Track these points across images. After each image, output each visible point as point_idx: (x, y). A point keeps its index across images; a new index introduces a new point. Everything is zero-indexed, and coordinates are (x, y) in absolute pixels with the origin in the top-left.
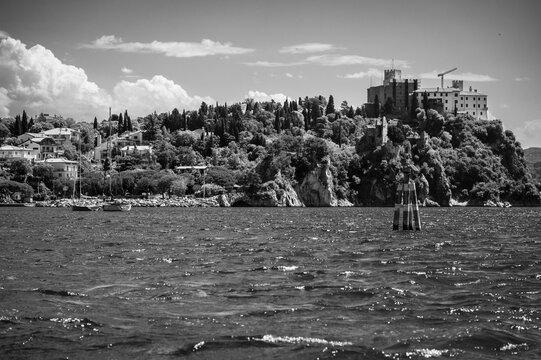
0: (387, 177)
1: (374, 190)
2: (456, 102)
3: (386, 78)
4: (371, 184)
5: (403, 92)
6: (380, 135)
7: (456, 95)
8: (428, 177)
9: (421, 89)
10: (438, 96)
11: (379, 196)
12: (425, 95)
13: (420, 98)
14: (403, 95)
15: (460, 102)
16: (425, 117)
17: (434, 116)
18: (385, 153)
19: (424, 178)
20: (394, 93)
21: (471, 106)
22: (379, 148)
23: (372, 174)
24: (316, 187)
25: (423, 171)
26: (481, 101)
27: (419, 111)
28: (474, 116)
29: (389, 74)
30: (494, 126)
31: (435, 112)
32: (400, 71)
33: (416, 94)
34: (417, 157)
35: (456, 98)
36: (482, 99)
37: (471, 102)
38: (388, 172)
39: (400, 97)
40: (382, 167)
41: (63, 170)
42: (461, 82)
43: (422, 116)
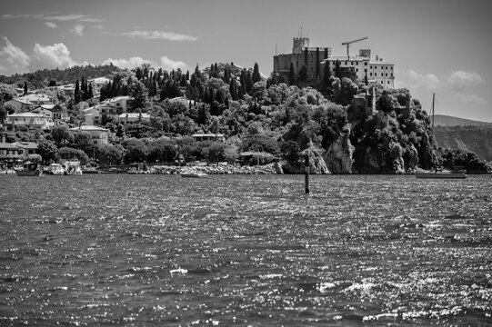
0: (381, 145)
1: (368, 158)
2: (366, 70)
3: (295, 47)
4: (365, 152)
5: (315, 60)
6: (370, 105)
7: (366, 64)
8: (416, 146)
9: (332, 57)
10: (349, 65)
11: (372, 163)
12: (337, 63)
13: (332, 66)
14: (314, 63)
15: (369, 71)
16: (340, 86)
17: (348, 84)
18: (377, 122)
19: (413, 147)
20: (306, 61)
21: (379, 75)
22: (370, 117)
23: (366, 143)
24: (339, 155)
25: (411, 140)
26: (388, 70)
27: (333, 80)
28: (383, 85)
29: (297, 42)
30: (403, 95)
31: (349, 80)
32: (308, 39)
33: (328, 63)
34: (404, 126)
35: (366, 67)
36: (389, 68)
37: (379, 71)
38: (381, 141)
39: (311, 65)
40: (376, 136)
41: (98, 138)
42: (369, 51)
43: (336, 85)
